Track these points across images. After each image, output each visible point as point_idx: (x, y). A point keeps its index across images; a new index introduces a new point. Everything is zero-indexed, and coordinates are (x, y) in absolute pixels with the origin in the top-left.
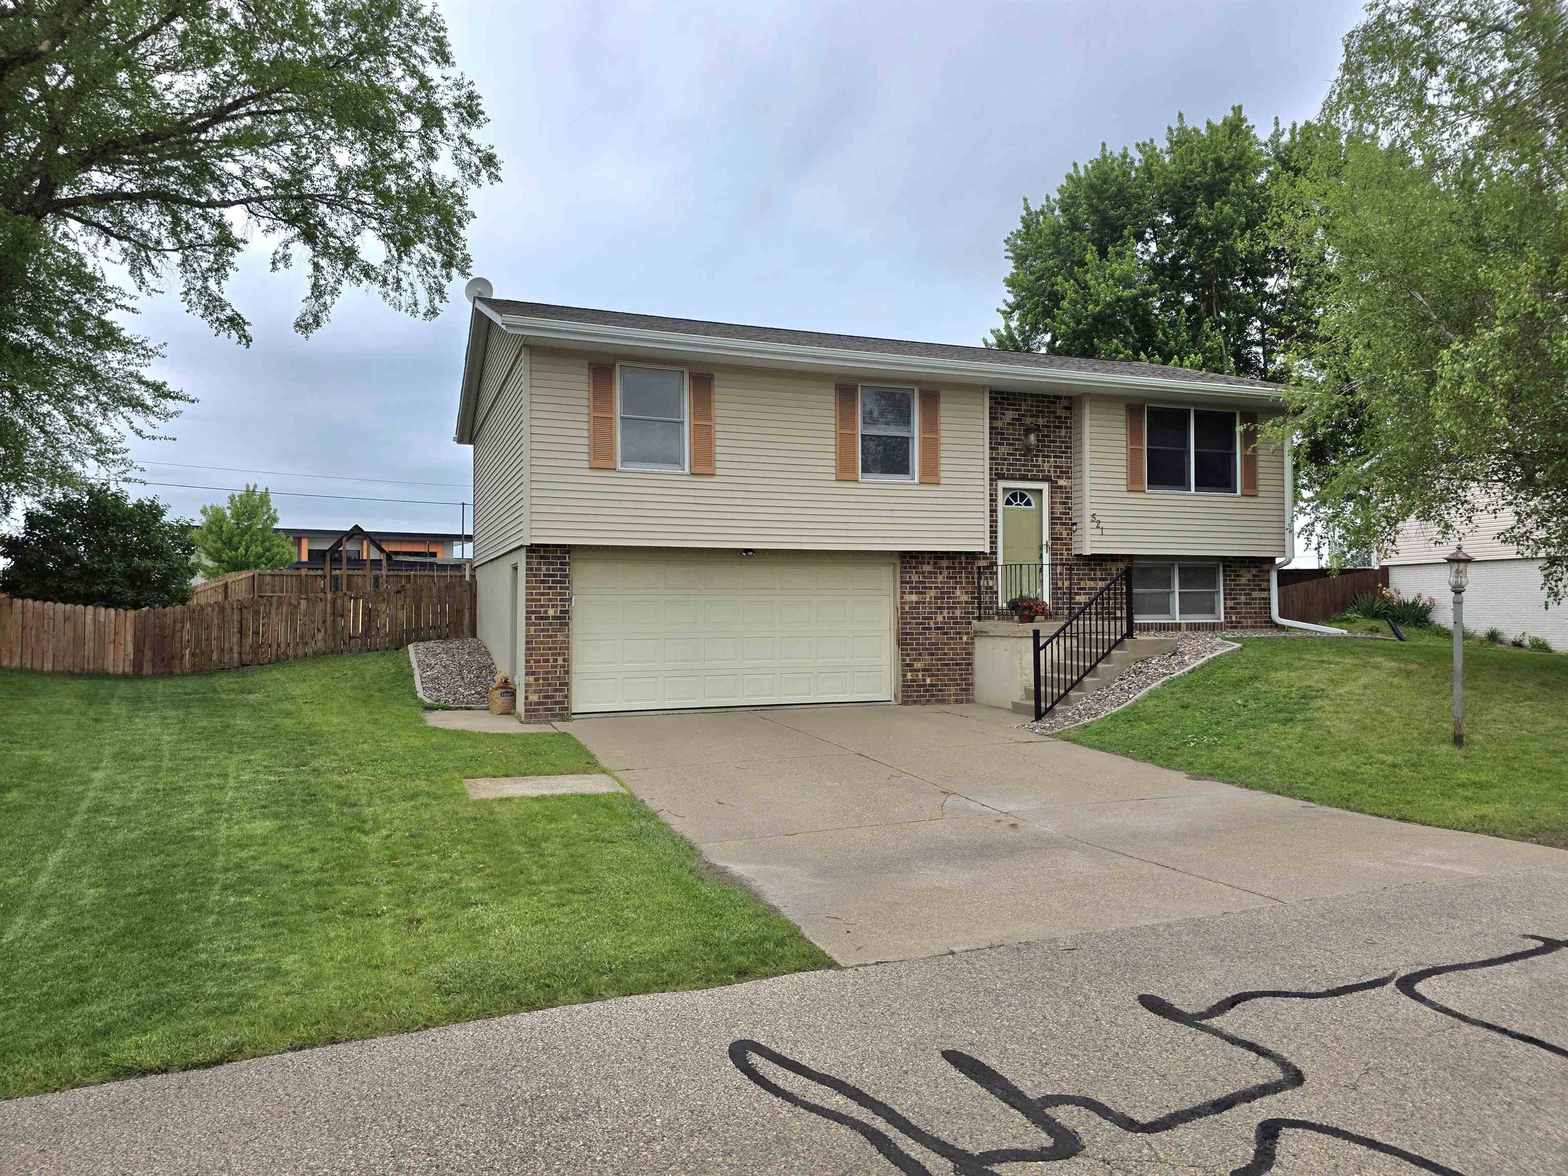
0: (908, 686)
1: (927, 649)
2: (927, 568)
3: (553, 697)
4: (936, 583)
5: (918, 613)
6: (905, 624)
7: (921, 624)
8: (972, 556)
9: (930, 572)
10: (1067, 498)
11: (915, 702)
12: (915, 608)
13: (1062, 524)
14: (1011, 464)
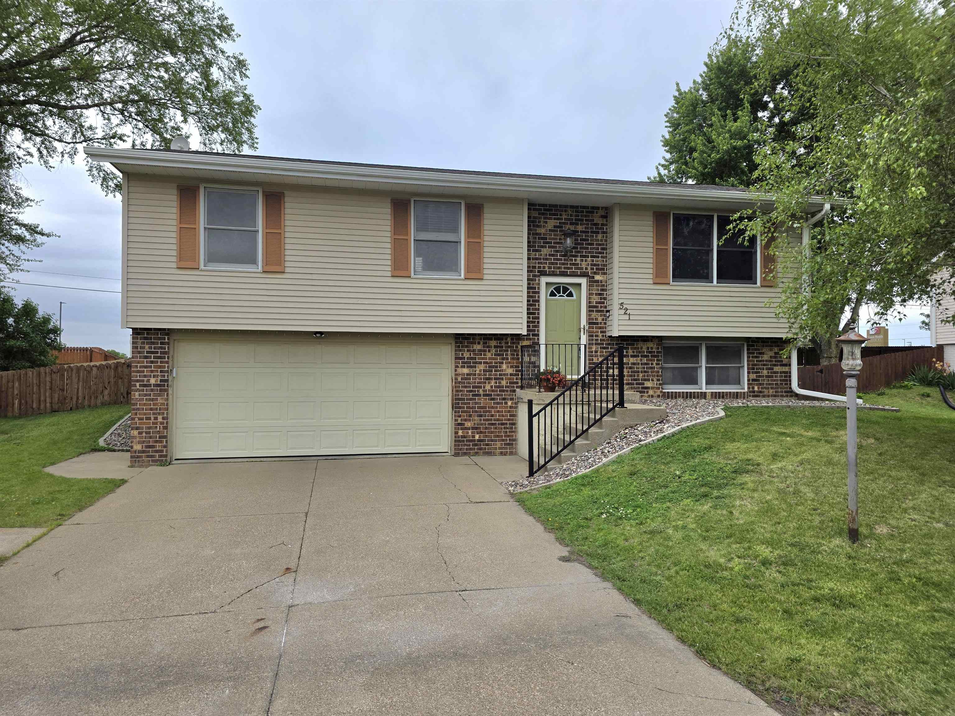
0: (459, 441)
1: (476, 412)
2: (478, 347)
3: (153, 447)
4: (486, 359)
5: (469, 383)
6: (457, 391)
7: (471, 391)
8: (517, 337)
9: (480, 350)
10: (602, 290)
11: (465, 454)
12: (466, 379)
13: (597, 311)
14: (552, 264)
